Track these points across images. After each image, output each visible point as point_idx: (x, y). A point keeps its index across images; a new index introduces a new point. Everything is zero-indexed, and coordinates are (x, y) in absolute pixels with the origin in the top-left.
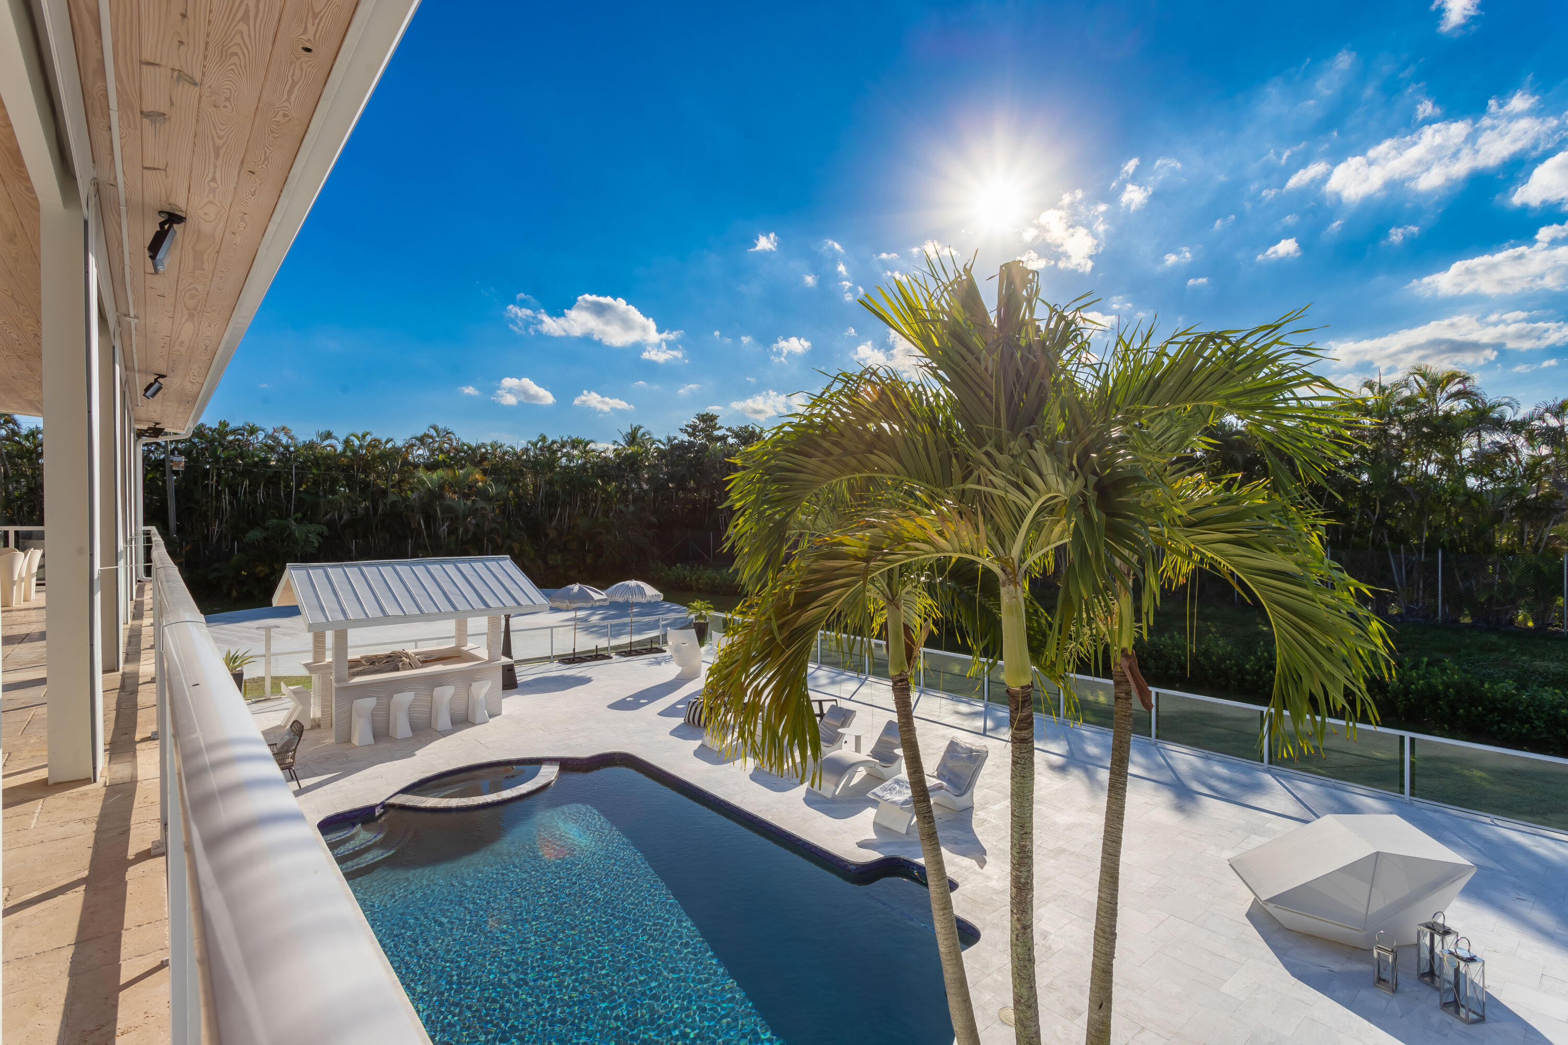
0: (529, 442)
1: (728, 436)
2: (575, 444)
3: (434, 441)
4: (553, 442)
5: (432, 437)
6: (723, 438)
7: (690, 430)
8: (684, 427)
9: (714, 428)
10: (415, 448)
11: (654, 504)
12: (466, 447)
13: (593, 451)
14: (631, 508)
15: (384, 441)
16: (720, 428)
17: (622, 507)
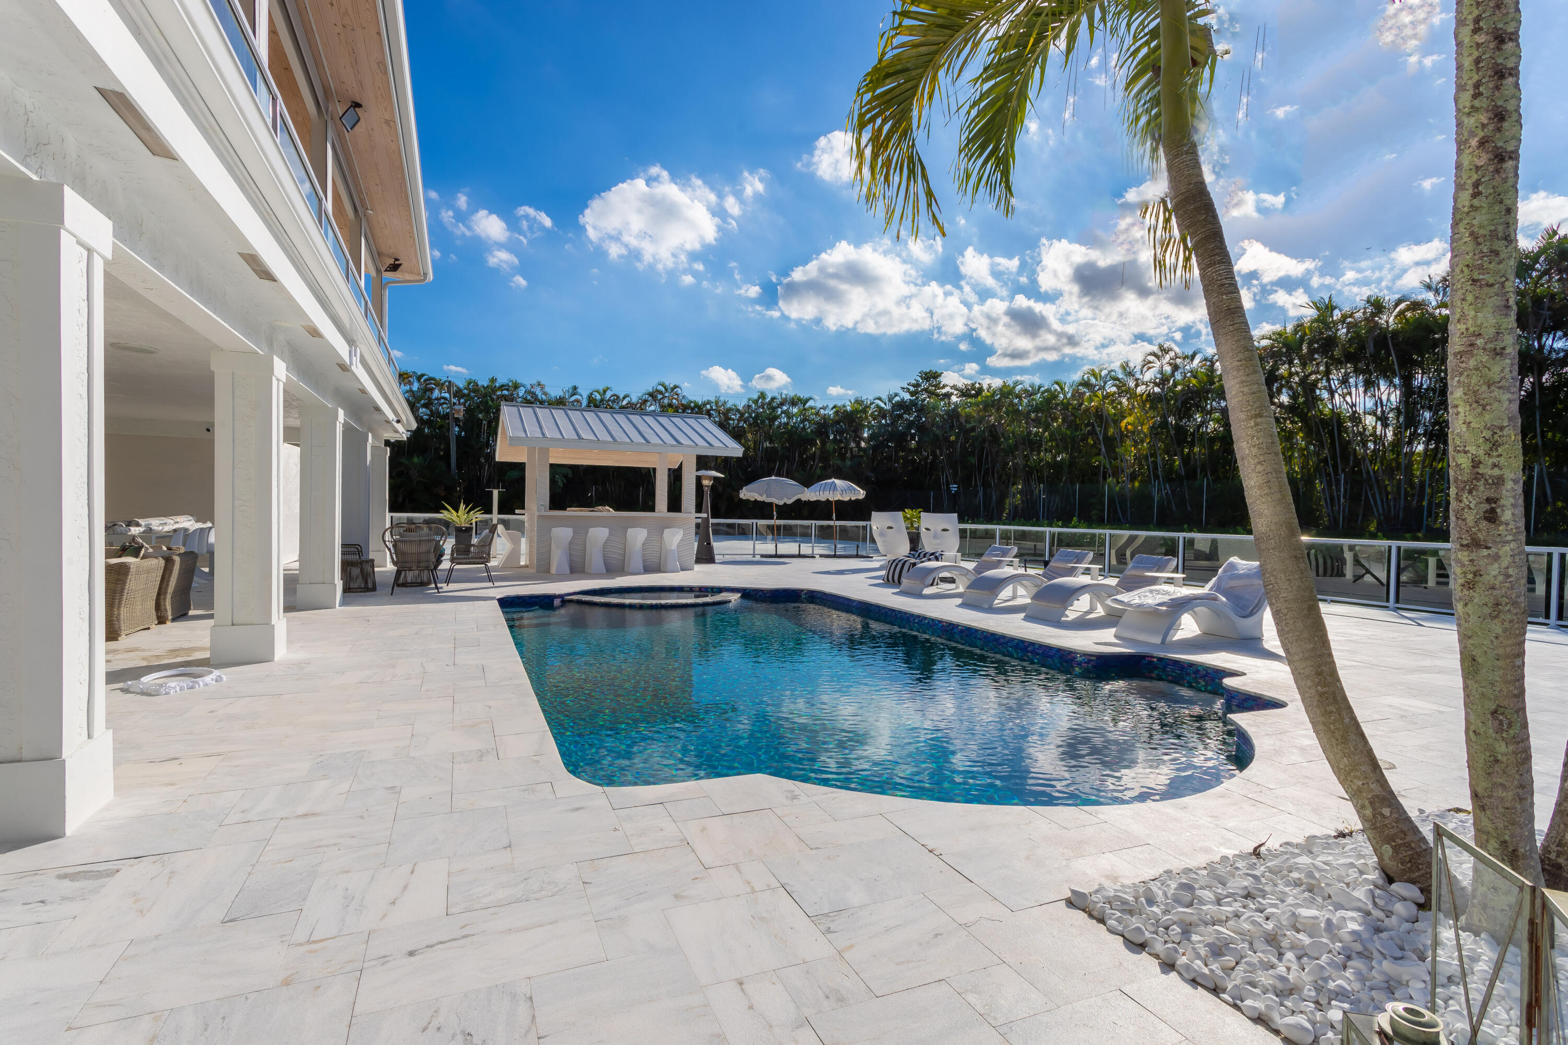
0: (749, 400)
1: (952, 394)
2: (794, 402)
3: (664, 397)
4: (773, 399)
5: (661, 393)
6: (948, 395)
7: (912, 389)
8: (906, 386)
9: (937, 386)
10: (648, 404)
11: (873, 463)
12: (692, 405)
13: (812, 408)
14: (848, 463)
15: (621, 397)
16: (944, 387)
17: (839, 462)
